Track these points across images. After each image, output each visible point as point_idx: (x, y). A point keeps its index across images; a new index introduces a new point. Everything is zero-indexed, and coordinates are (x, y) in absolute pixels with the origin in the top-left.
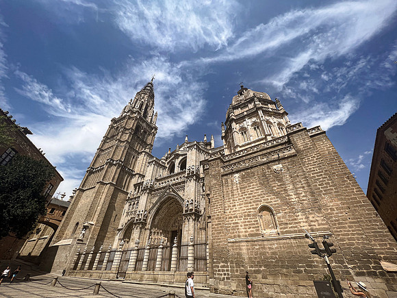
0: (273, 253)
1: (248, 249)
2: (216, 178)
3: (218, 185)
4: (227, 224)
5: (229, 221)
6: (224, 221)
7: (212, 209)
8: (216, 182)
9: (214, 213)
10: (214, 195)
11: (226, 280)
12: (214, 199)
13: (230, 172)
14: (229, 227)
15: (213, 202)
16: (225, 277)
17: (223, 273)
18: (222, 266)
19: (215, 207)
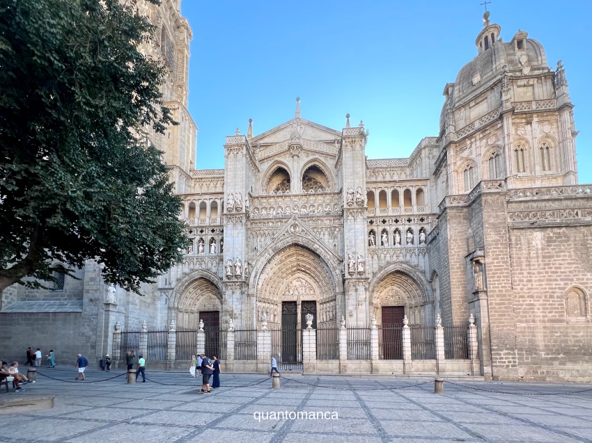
0: (577, 341)
1: (544, 336)
2: (499, 231)
3: (501, 244)
4: (516, 305)
5: (519, 301)
6: (511, 300)
7: (490, 281)
8: (497, 238)
9: (493, 287)
10: (493, 259)
11: (510, 367)
12: (494, 266)
13: (525, 225)
14: (520, 309)
15: (492, 270)
16: (510, 364)
17: (506, 361)
18: (505, 354)
19: (496, 279)
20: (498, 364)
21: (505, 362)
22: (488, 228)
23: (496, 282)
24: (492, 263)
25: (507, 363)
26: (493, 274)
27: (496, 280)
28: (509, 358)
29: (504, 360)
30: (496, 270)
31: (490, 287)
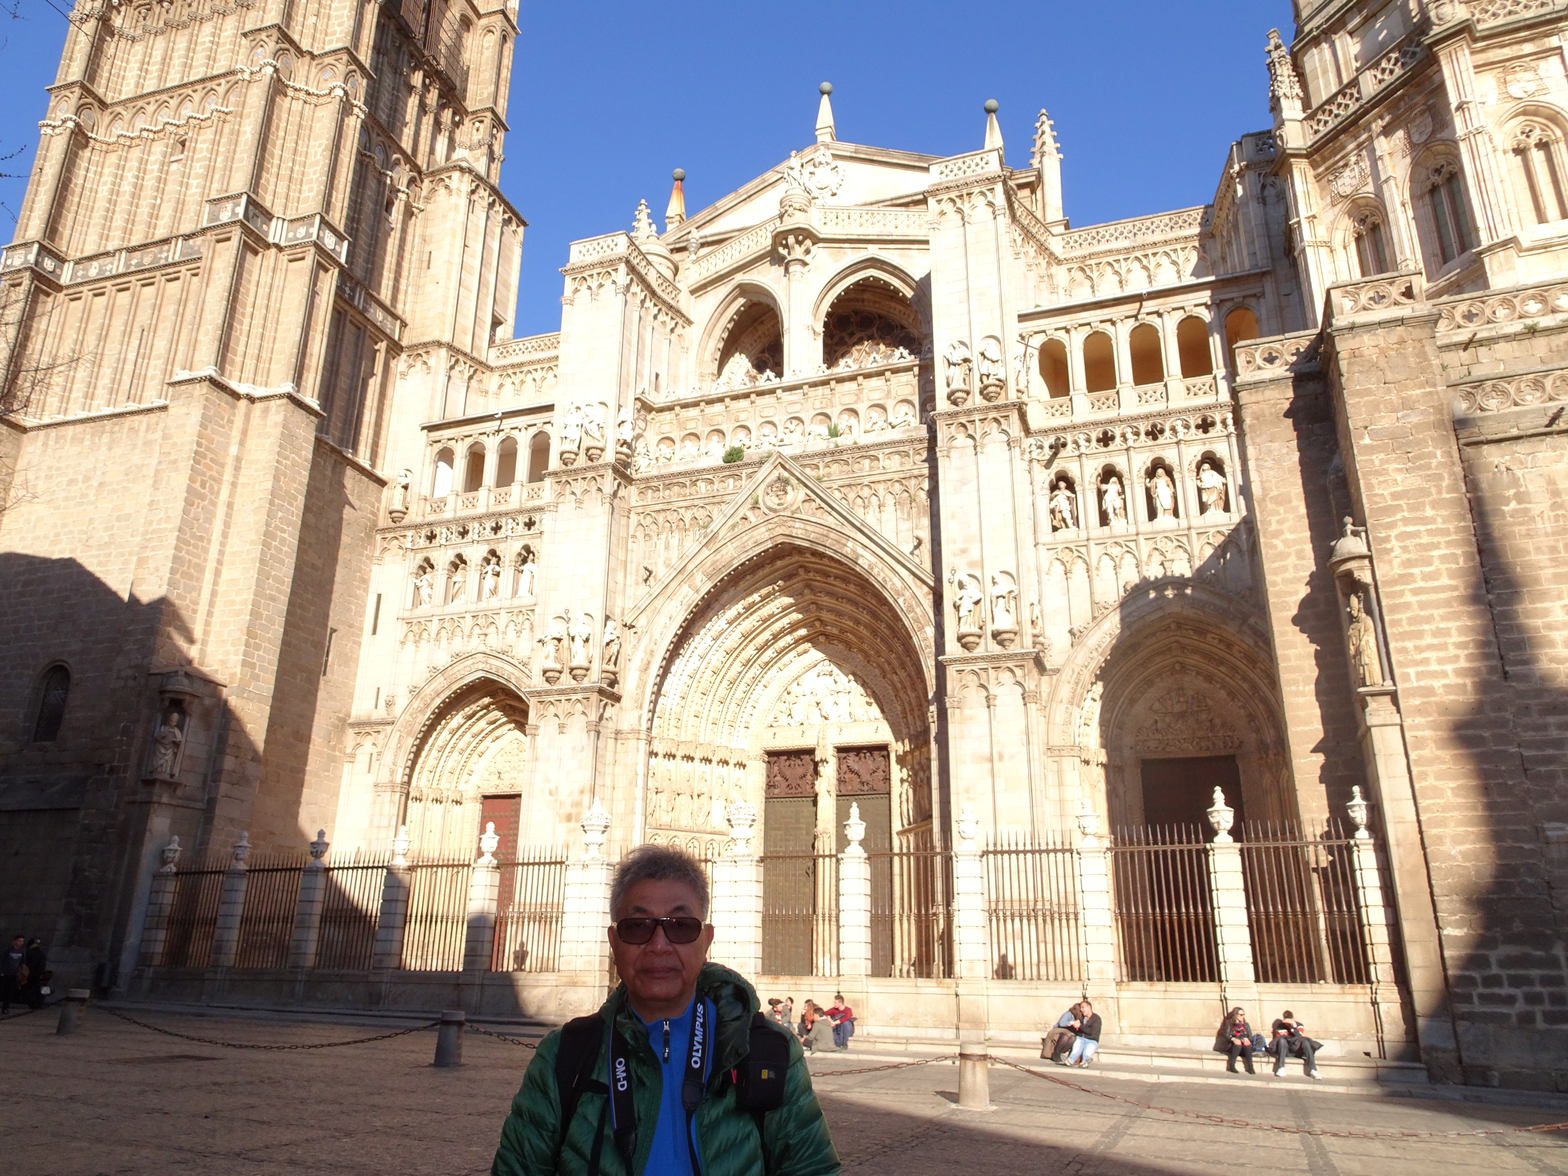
2: (1419, 457)
3: (1435, 505)
4: (1531, 745)
5: (1545, 727)
6: (1504, 723)
7: (1404, 651)
8: (1413, 481)
9: (1420, 675)
10: (1408, 563)
11: (1540, 1024)
12: (1415, 592)
13: (1531, 424)
14: (1550, 760)
15: (1407, 606)
16: (1538, 1009)
17: (1518, 992)
18: (1505, 963)
19: (1429, 640)
20: (1478, 1007)
21: (1510, 1000)
22: (1371, 450)
23: (1432, 655)
24: (1404, 579)
25: (1520, 1006)
26: (1412, 621)
27: (1430, 647)
28: (1529, 981)
29: (1505, 990)
30: (1422, 605)
31: (1406, 677)
